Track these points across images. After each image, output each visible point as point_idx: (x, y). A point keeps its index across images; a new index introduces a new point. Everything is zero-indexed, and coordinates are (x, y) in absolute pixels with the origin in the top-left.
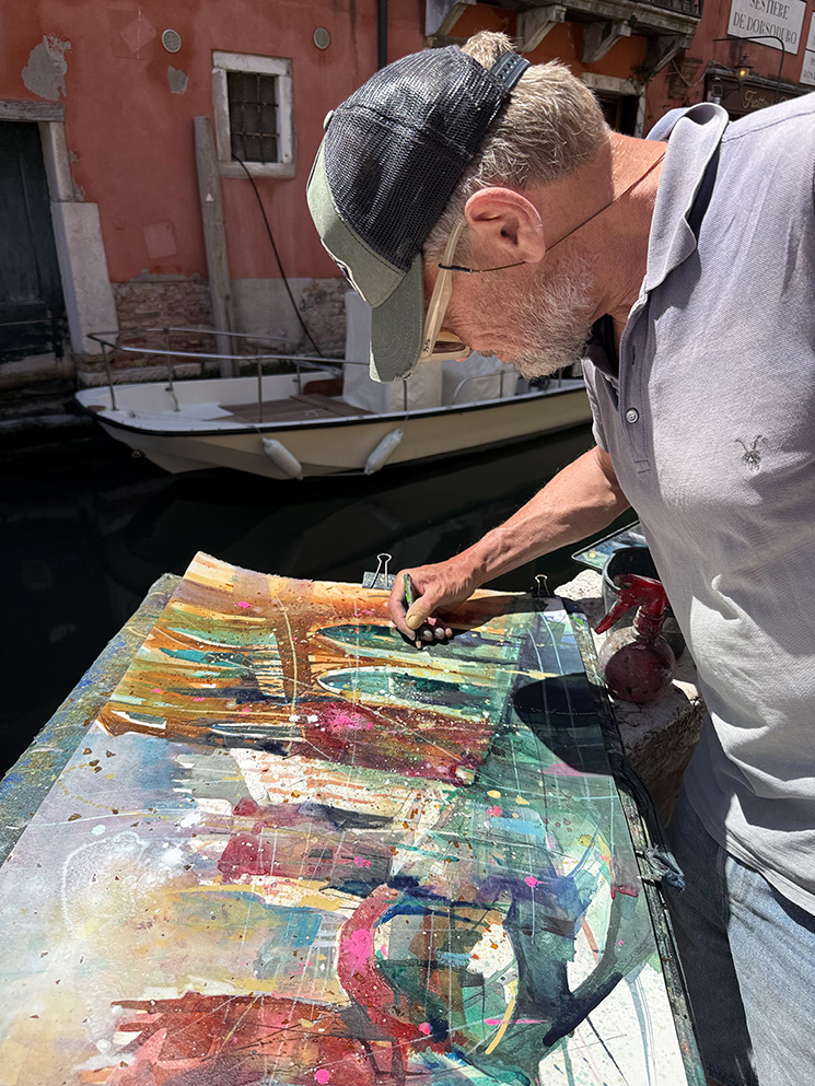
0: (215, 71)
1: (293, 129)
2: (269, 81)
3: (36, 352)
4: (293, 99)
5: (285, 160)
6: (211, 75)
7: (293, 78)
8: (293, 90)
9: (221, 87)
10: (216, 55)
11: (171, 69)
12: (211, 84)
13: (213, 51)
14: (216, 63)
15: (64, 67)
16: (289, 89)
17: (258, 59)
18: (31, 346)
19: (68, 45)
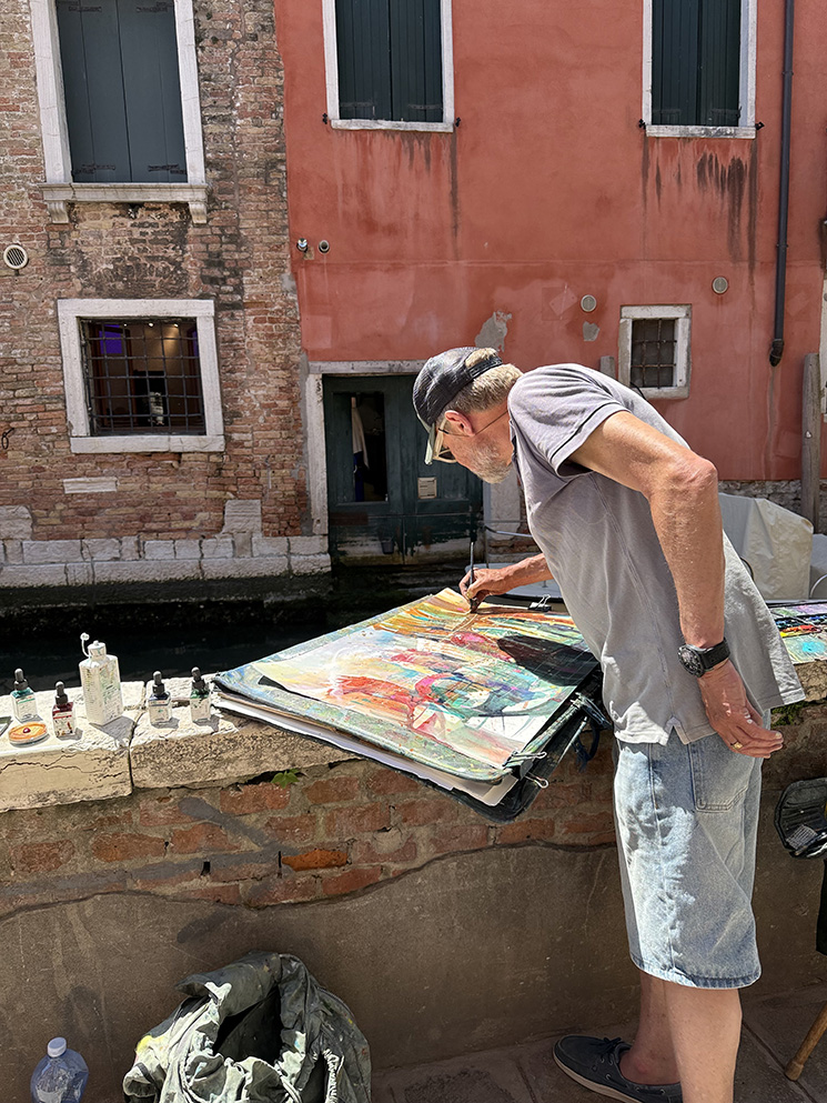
0: (622, 321)
1: (688, 359)
2: (671, 323)
3: (457, 536)
4: (690, 335)
5: (679, 384)
6: (619, 324)
7: (691, 318)
8: (690, 328)
9: (626, 332)
10: (624, 309)
11: (586, 324)
12: (618, 332)
13: (622, 306)
14: (623, 315)
15: (505, 331)
16: (687, 327)
17: (661, 308)
18: (454, 532)
19: (510, 316)
